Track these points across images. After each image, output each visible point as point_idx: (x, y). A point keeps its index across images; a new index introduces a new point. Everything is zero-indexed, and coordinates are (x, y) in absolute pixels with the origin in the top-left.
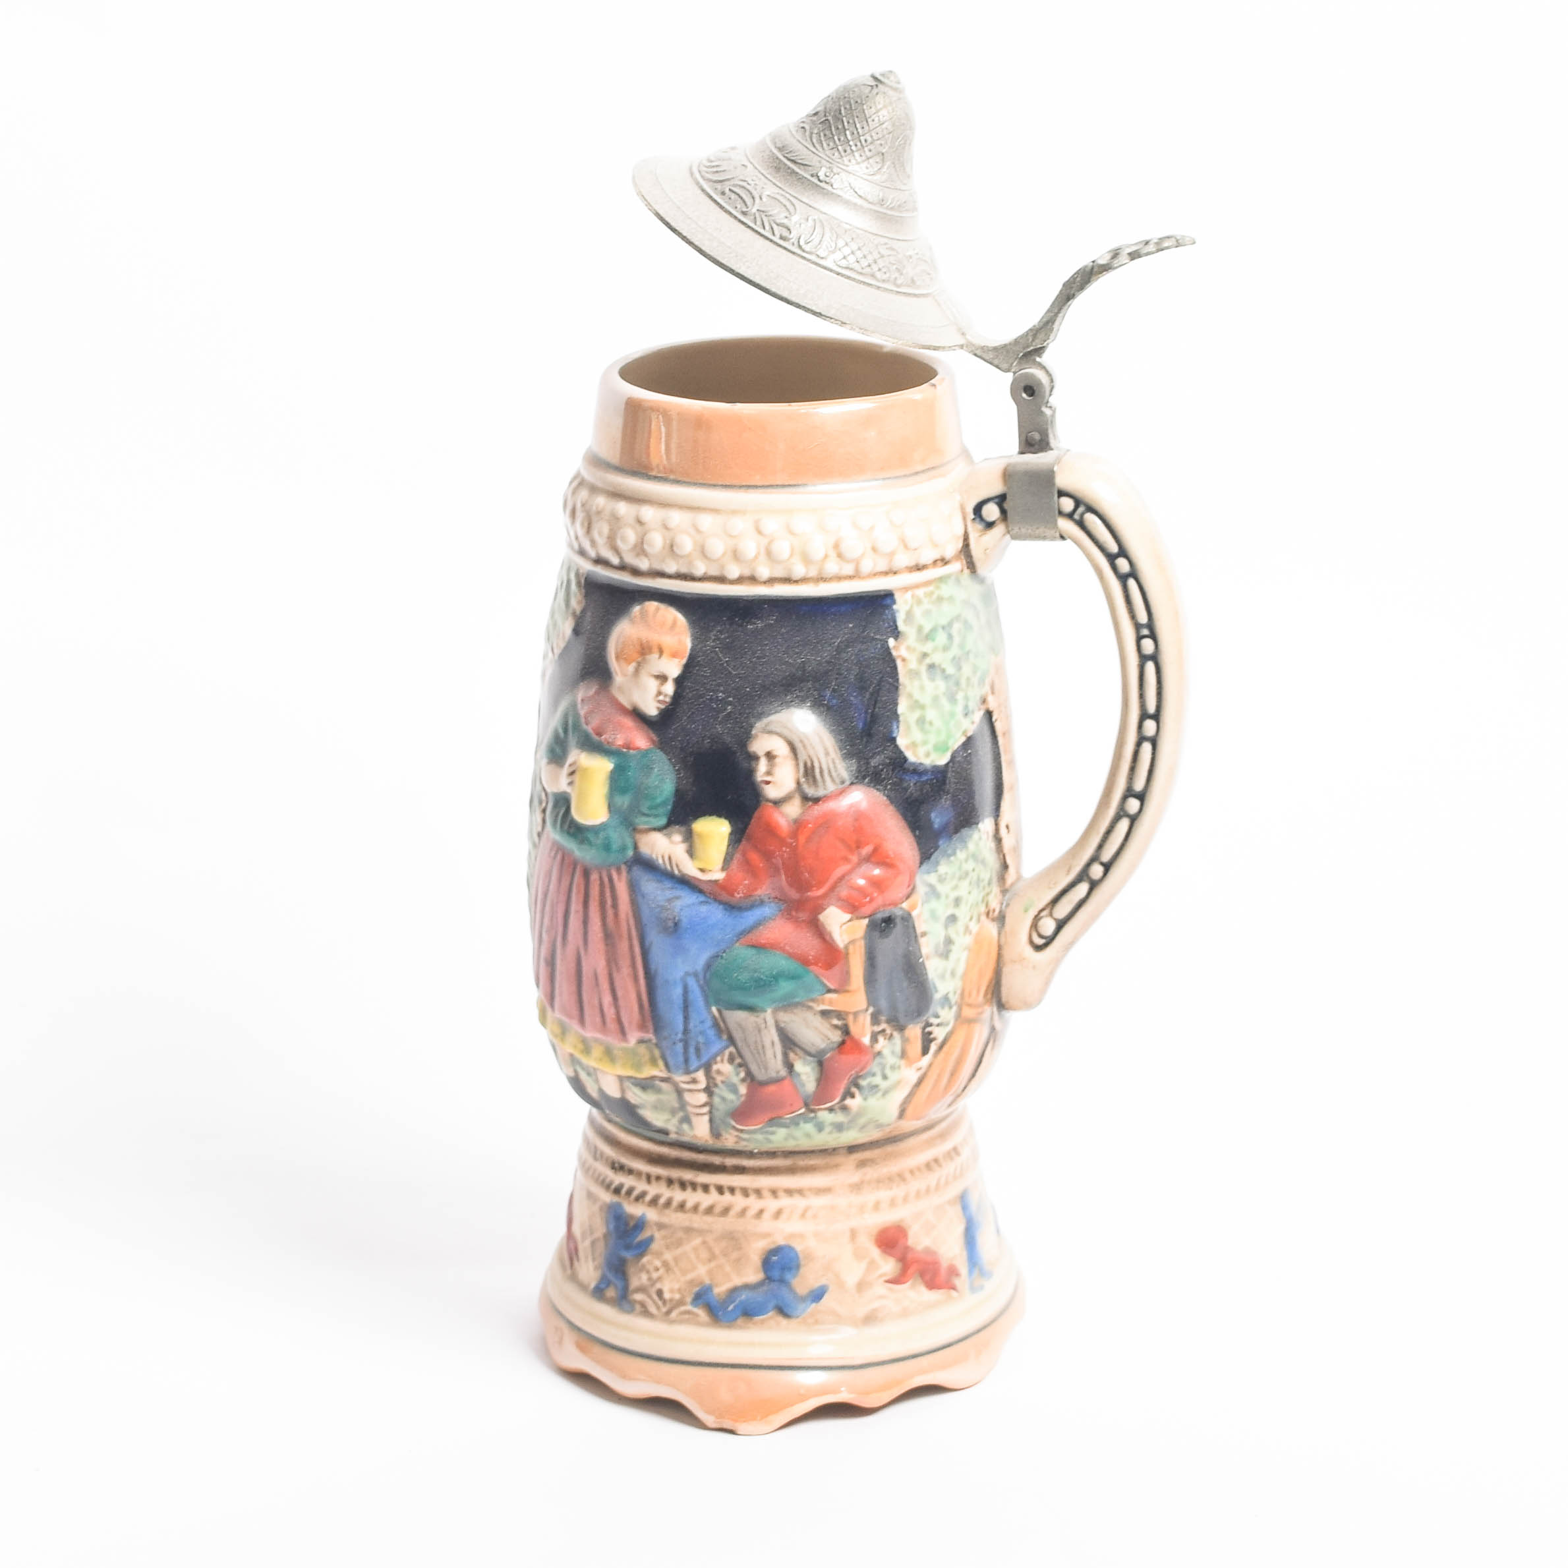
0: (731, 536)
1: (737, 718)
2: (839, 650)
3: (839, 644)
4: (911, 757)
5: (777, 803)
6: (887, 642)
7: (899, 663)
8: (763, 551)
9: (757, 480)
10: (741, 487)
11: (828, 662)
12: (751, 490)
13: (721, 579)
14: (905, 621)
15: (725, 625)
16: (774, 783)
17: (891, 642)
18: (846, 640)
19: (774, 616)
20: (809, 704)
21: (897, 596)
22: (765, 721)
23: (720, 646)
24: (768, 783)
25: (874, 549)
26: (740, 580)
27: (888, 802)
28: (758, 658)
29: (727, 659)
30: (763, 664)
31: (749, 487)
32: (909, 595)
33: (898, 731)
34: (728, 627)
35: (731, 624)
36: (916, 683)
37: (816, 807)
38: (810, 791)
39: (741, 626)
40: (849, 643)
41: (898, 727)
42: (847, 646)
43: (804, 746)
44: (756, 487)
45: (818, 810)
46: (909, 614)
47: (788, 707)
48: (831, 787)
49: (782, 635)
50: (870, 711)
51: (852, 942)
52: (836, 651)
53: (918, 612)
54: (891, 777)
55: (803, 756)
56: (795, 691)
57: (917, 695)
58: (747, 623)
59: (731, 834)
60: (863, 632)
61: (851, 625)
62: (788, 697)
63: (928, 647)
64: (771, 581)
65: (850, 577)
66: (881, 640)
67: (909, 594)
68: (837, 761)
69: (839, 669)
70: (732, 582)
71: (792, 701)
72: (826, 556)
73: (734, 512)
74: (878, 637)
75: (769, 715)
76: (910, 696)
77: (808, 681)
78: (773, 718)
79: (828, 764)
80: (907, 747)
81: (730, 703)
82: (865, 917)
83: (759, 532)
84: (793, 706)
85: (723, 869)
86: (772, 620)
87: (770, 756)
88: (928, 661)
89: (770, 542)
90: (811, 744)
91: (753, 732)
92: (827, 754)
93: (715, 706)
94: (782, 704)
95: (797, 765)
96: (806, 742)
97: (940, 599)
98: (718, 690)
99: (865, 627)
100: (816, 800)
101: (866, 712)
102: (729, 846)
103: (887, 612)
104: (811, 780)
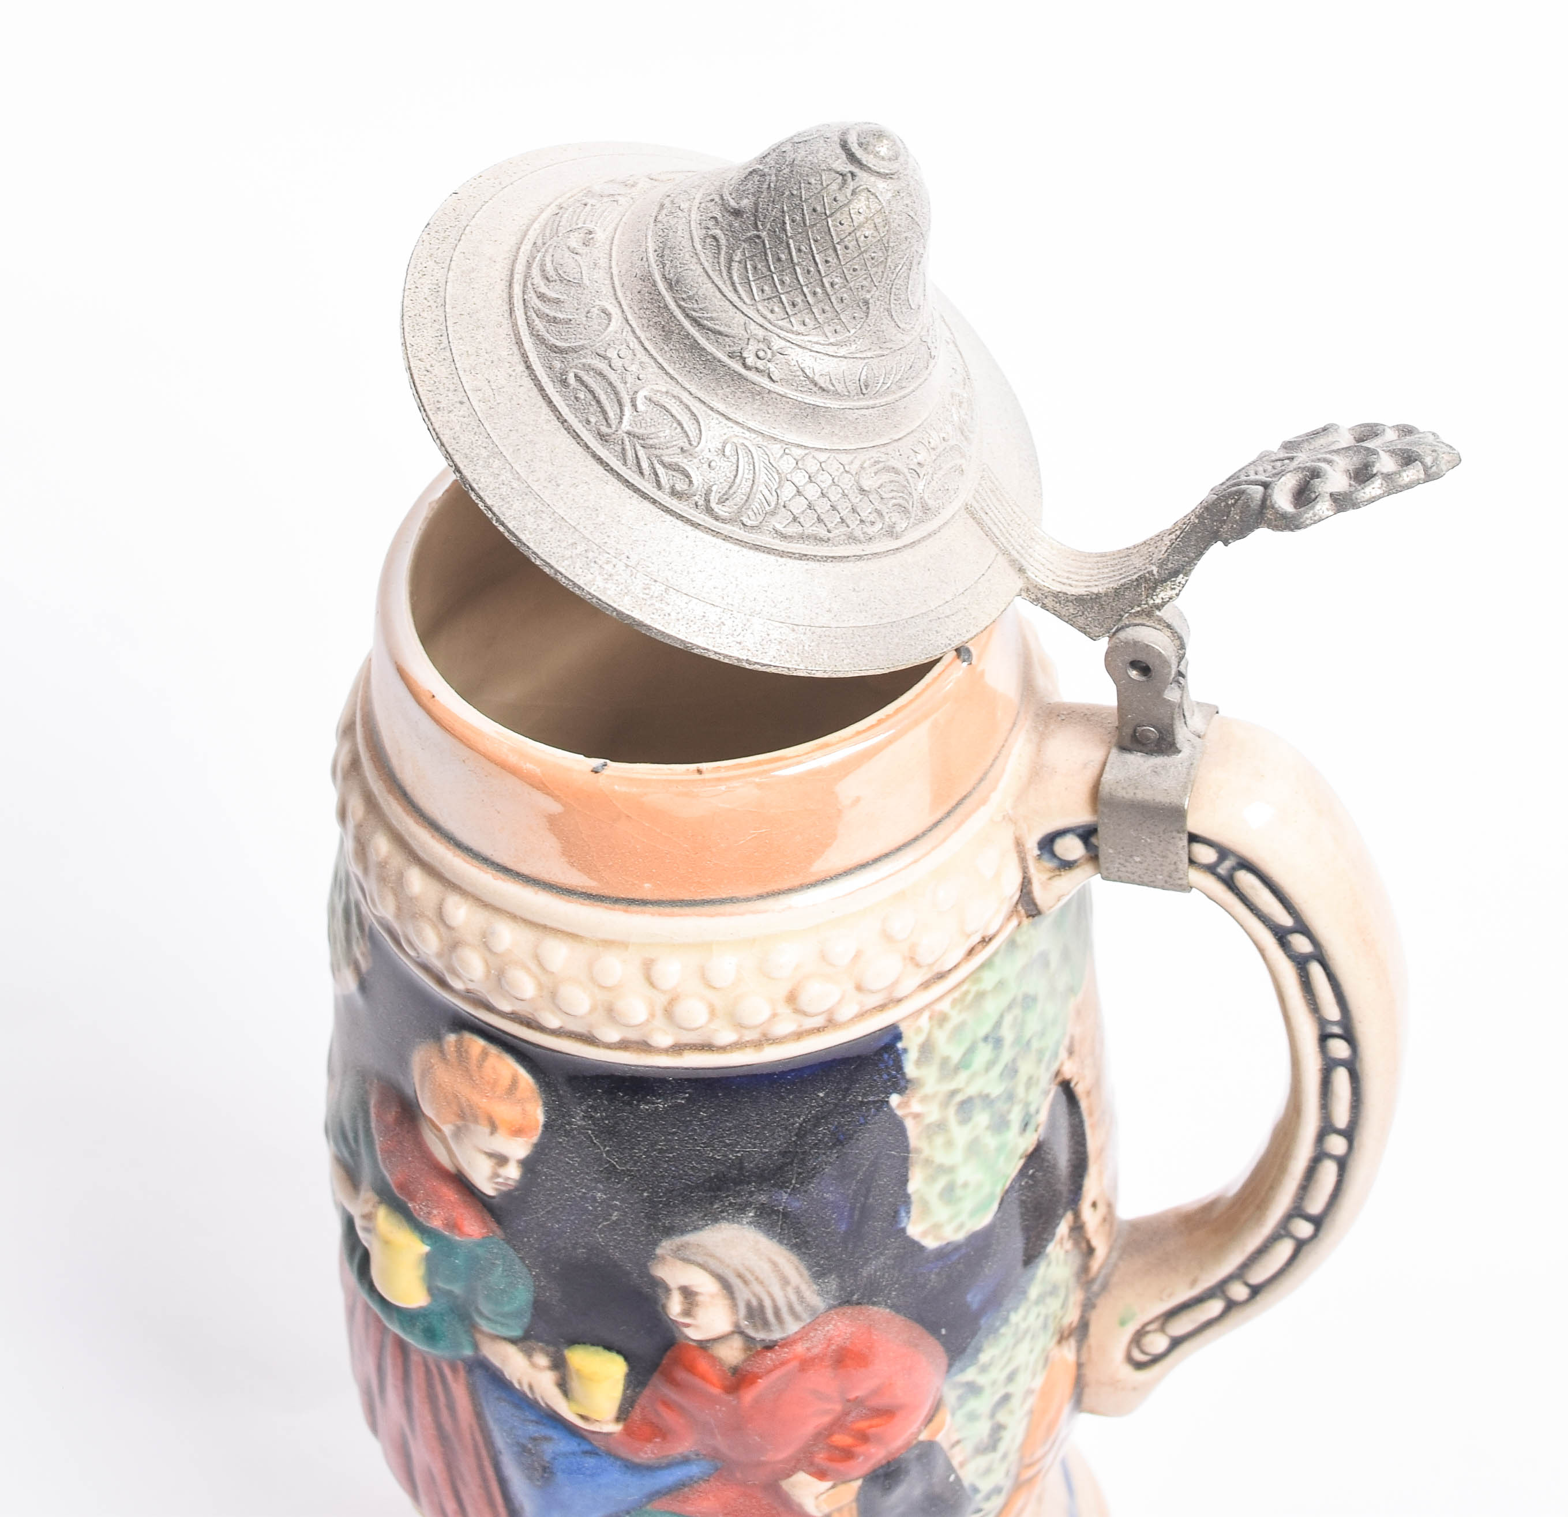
0: (603, 987)
1: (629, 1229)
2: (802, 1133)
3: (801, 1125)
4: (931, 1243)
5: (703, 1346)
6: (887, 1102)
7: (909, 1124)
8: (659, 1012)
9: (647, 890)
10: (617, 901)
11: (784, 1154)
12: (634, 908)
13: (590, 1040)
14: (919, 1063)
15: (601, 1099)
16: (696, 1327)
17: (894, 1099)
18: (813, 1117)
19: (686, 1093)
20: (751, 1214)
21: (903, 1027)
22: (678, 1240)
23: (592, 1127)
24: (688, 1326)
25: (859, 988)
26: (624, 1045)
27: (893, 1313)
28: (660, 1151)
29: (607, 1148)
30: (669, 1161)
31: (631, 902)
32: (924, 1021)
33: (909, 1218)
34: (606, 1103)
35: (611, 1101)
36: (939, 1140)
37: (769, 1354)
38: (760, 1335)
39: (630, 1104)
40: (817, 1121)
41: (908, 1212)
42: (815, 1126)
43: (746, 1282)
44: (644, 902)
45: (771, 1359)
46: (927, 1049)
47: (716, 1220)
48: (793, 1327)
49: (701, 1120)
50: (858, 1205)
51: (840, 1510)
52: (796, 1135)
53: (941, 1037)
54: (898, 1280)
55: (743, 1294)
56: (727, 1197)
57: (940, 1157)
58: (639, 1101)
59: (628, 1376)
60: (844, 1097)
61: (821, 1095)
62: (715, 1207)
63: (960, 1080)
64: (678, 1049)
65: (819, 1030)
66: (874, 1102)
67: (926, 1015)
68: (804, 1287)
69: (803, 1160)
70: (609, 1046)
71: (722, 1212)
72: (774, 1015)
73: (608, 944)
74: (871, 1098)
75: (683, 1232)
76: (928, 1162)
77: (749, 1183)
78: (690, 1238)
79: (786, 1297)
80: (925, 1234)
81: (615, 1208)
82: (857, 1479)
83: (652, 984)
84: (723, 1218)
85: (618, 1419)
86: (683, 1099)
87: (688, 1294)
88: (959, 1098)
89: (673, 1001)
90: (757, 1279)
91: (659, 1251)
92: (785, 1281)
93: (590, 1208)
94: (705, 1215)
95: (734, 1305)
96: (748, 1276)
97: (981, 996)
98: (595, 1188)
99: (848, 1089)
100: (769, 1347)
101: (852, 1209)
102: (626, 1388)
103: (886, 1056)
104: (759, 1322)
